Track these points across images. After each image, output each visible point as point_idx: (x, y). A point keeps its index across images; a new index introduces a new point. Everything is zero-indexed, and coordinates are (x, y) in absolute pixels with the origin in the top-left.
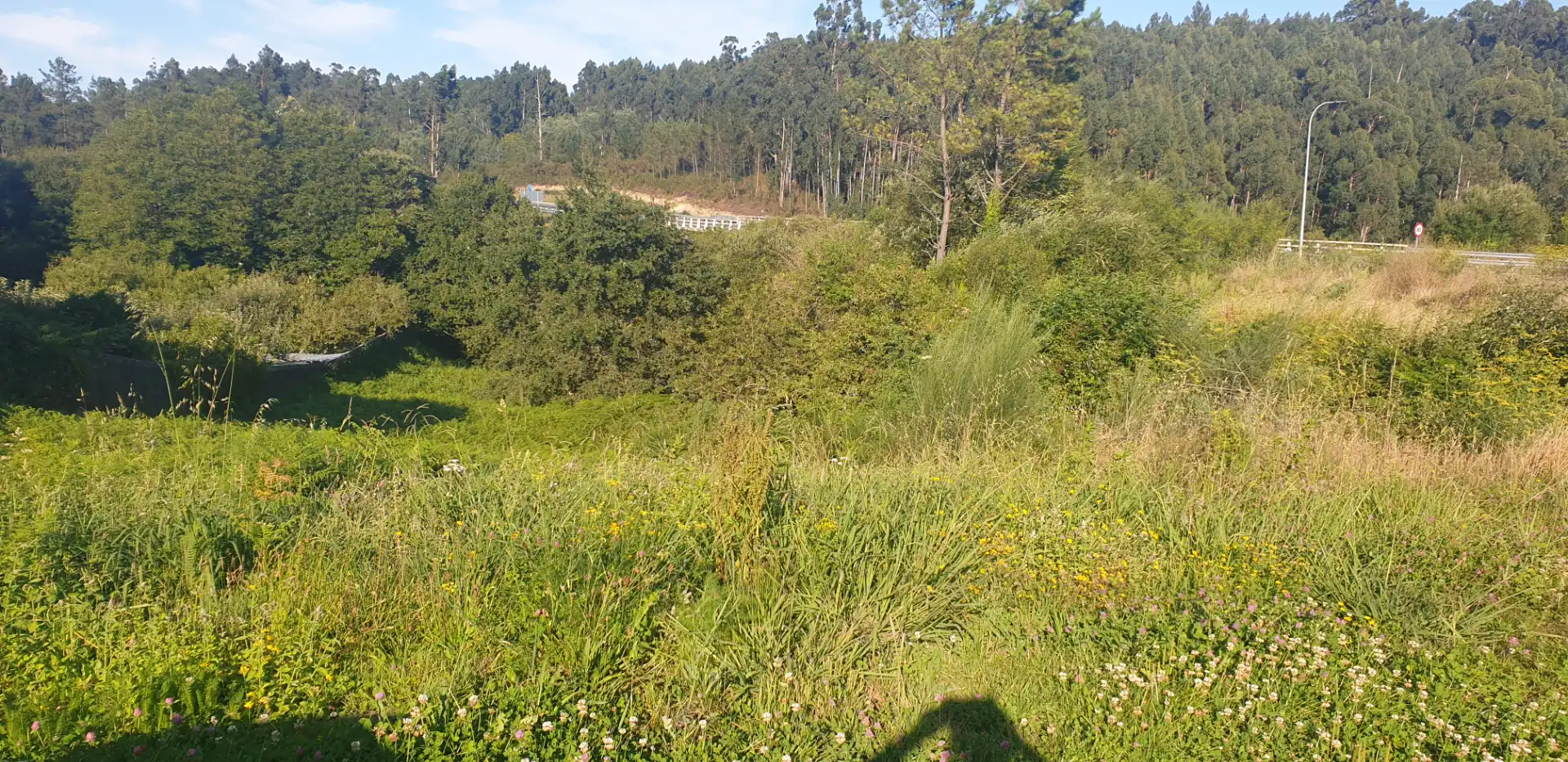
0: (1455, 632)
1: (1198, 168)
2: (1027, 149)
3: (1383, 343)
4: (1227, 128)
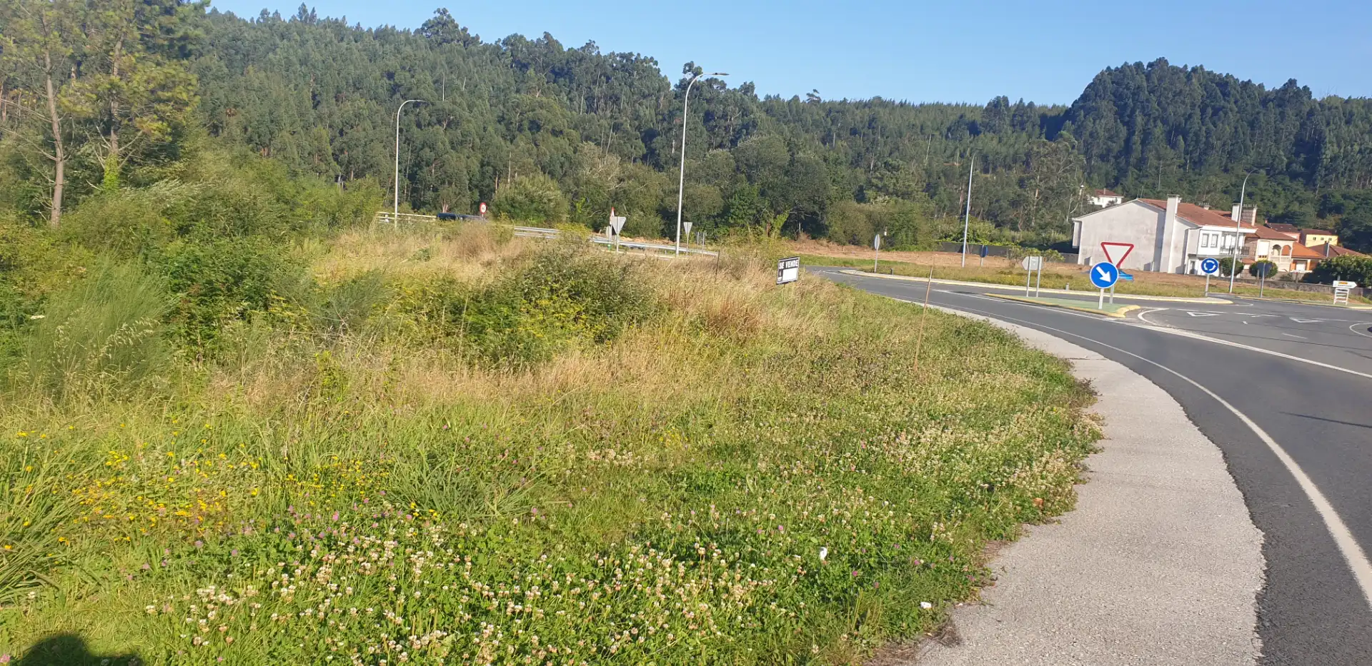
0: (496, 512)
1: (309, 149)
2: (145, 119)
3: (456, 294)
4: (330, 115)
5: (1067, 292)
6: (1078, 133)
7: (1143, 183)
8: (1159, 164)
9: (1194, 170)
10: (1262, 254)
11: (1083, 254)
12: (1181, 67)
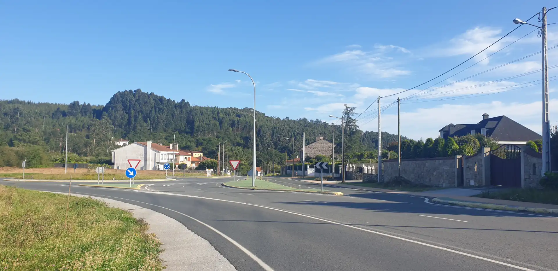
5: (114, 181)
6: (109, 116)
7: (136, 136)
8: (141, 129)
9: (154, 131)
10: (181, 161)
11: (116, 165)
12: (146, 93)
